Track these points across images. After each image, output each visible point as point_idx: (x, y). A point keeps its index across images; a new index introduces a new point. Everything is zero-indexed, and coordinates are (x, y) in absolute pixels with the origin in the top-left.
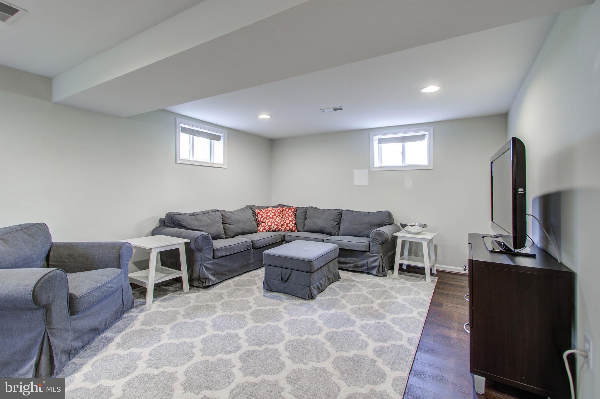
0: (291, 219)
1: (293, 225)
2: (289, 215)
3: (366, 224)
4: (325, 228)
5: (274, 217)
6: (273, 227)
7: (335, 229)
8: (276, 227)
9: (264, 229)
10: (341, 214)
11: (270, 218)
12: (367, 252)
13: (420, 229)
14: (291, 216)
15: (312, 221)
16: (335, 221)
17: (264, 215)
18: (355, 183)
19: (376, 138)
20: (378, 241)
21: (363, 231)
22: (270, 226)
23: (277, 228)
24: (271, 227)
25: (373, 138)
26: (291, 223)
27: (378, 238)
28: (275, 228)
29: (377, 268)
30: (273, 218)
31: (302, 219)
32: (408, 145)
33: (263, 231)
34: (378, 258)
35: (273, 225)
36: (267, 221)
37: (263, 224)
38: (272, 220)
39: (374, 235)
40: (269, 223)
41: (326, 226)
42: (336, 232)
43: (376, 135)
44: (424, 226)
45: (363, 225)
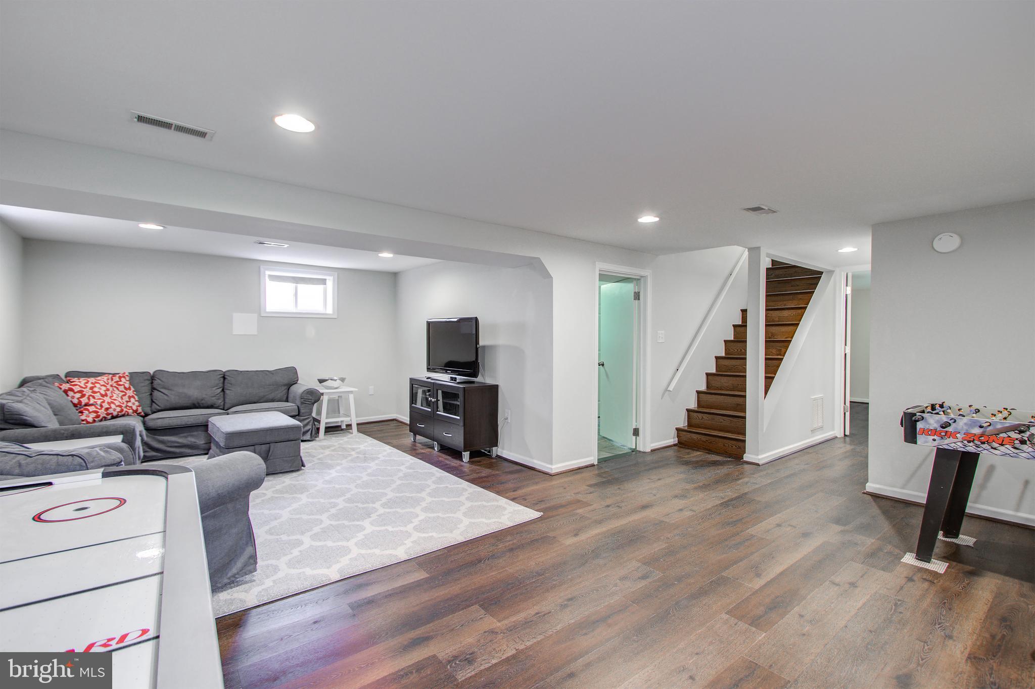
0: (130, 393)
1: (137, 404)
2: (125, 388)
3: (270, 385)
4: (202, 400)
5: (107, 392)
6: (115, 410)
7: (219, 399)
8: (118, 409)
9: (98, 416)
10: (224, 378)
11: (103, 396)
12: (297, 415)
13: (339, 382)
14: (129, 389)
15: (173, 392)
16: (218, 387)
17: (88, 392)
18: (236, 331)
19: (268, 273)
20: (310, 401)
21: (267, 395)
22: (107, 409)
23: (122, 410)
24: (111, 411)
25: (265, 273)
26: (132, 400)
27: (310, 398)
28: (118, 412)
29: (310, 432)
30: (106, 395)
31: (144, 392)
32: (302, 287)
33: (94, 421)
34: (311, 420)
35: (113, 406)
36: (99, 402)
37: (92, 409)
38: (107, 399)
39: (305, 395)
40: (106, 405)
41: (204, 396)
42: (221, 403)
43: (268, 269)
44: (343, 380)
45: (266, 387)
